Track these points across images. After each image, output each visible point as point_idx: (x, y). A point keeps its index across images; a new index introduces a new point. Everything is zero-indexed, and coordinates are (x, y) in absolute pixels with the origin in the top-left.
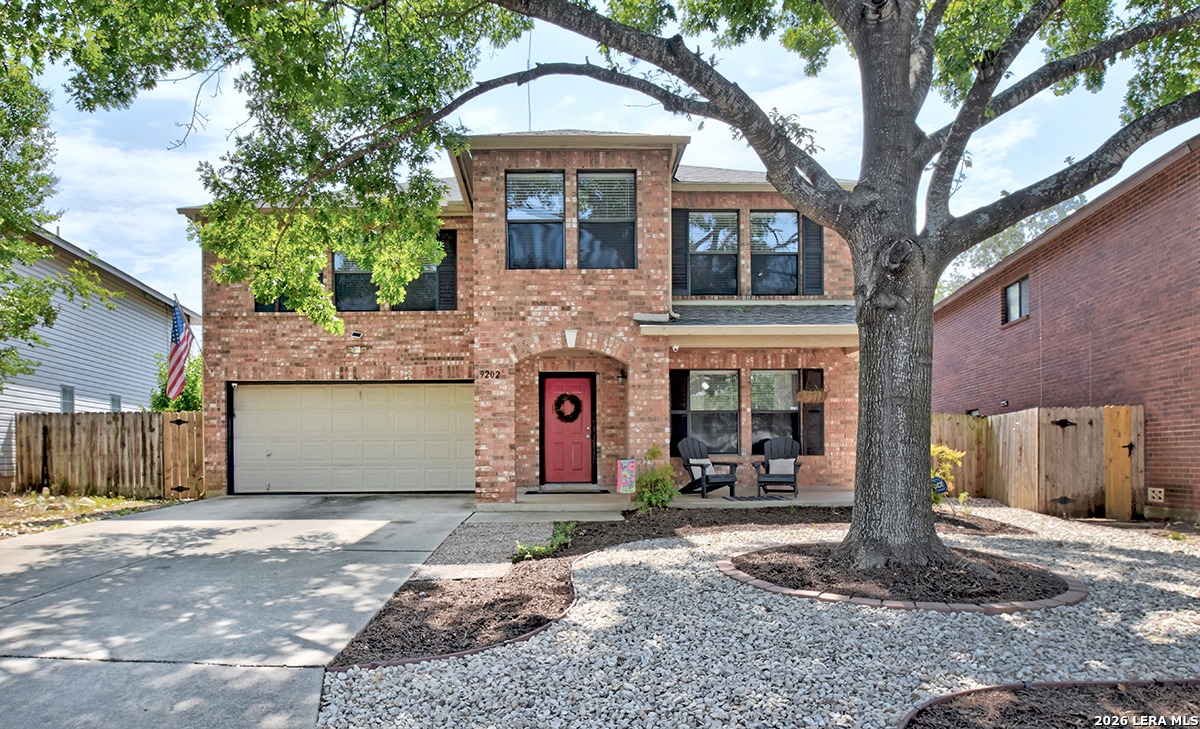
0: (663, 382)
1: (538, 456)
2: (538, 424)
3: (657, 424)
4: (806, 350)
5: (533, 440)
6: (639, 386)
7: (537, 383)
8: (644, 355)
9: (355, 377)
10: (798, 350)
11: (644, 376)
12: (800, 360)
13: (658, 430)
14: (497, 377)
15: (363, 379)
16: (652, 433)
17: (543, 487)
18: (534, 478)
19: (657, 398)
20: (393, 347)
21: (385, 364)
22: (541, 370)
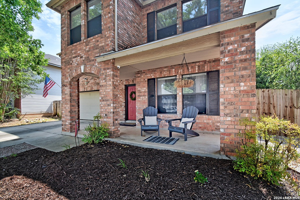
0: (110, 83)
1: (124, 112)
2: (124, 101)
3: (108, 103)
4: (209, 62)
5: (123, 106)
6: (102, 86)
7: (124, 88)
8: (104, 72)
9: (87, 90)
10: (205, 62)
11: (104, 81)
12: (206, 67)
13: (109, 105)
14: (66, 87)
15: (88, 90)
16: (107, 106)
17: (126, 121)
18: (123, 118)
19: (108, 91)
20: (93, 81)
21: (92, 86)
22: (125, 84)
